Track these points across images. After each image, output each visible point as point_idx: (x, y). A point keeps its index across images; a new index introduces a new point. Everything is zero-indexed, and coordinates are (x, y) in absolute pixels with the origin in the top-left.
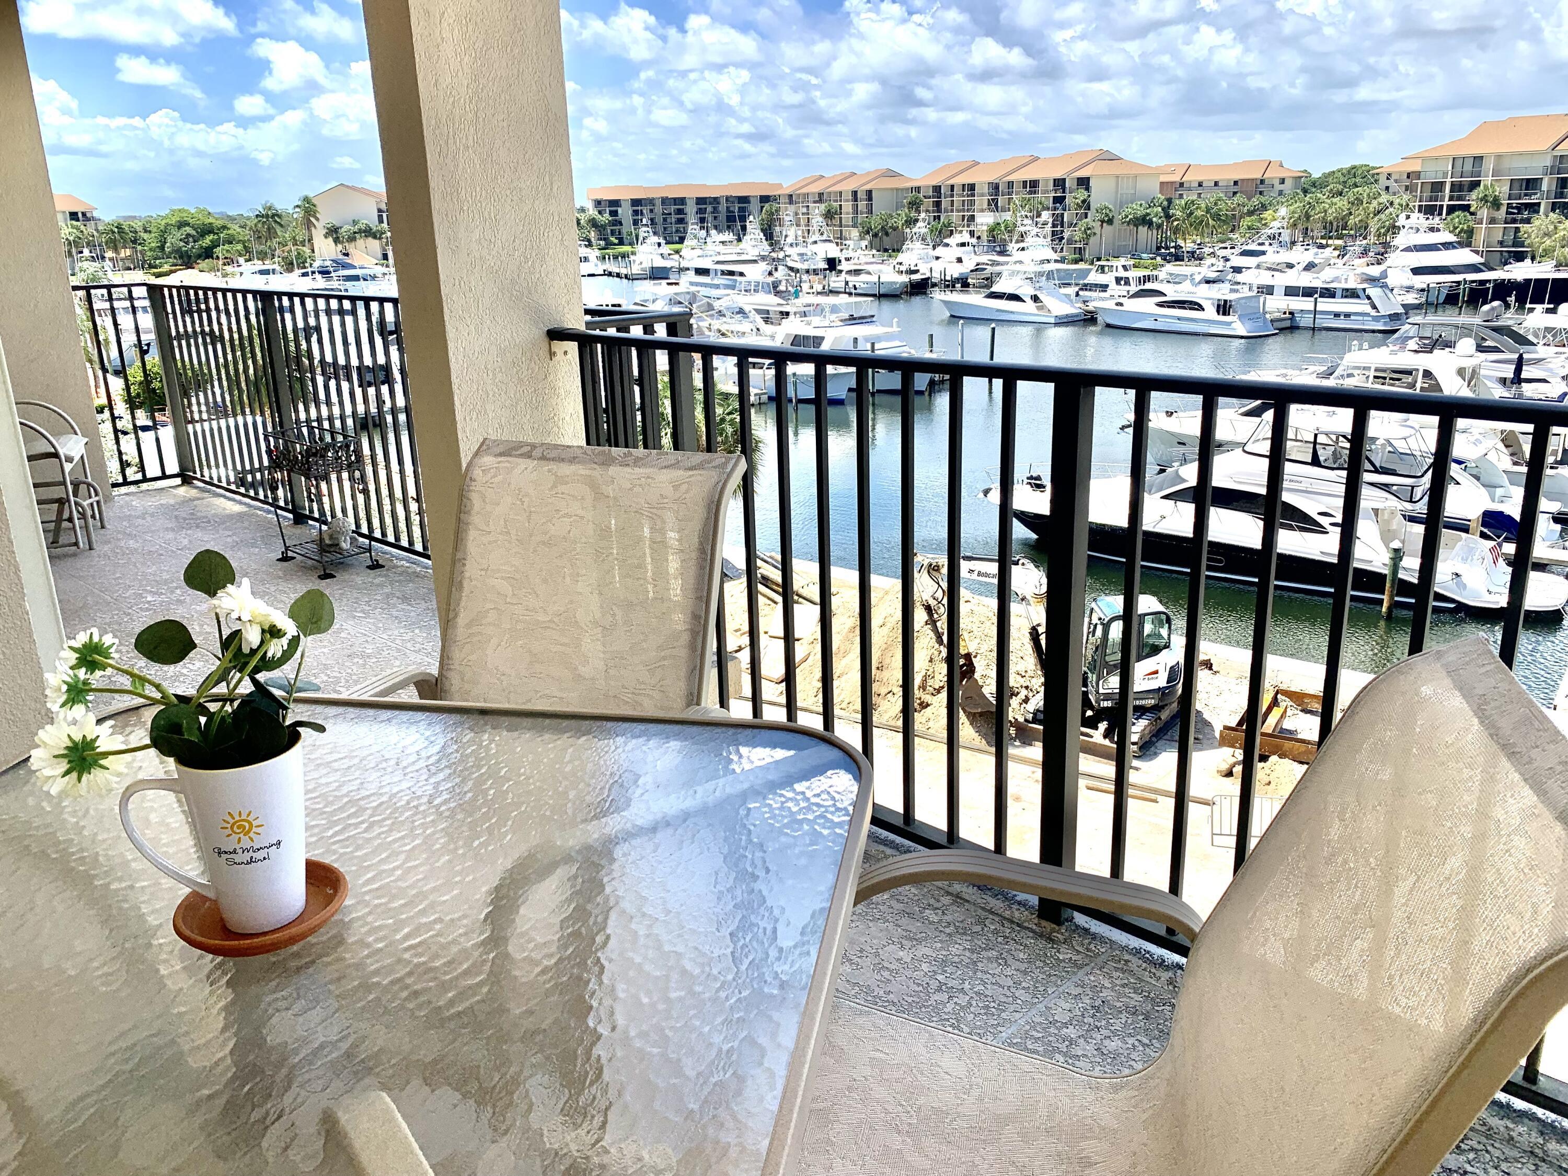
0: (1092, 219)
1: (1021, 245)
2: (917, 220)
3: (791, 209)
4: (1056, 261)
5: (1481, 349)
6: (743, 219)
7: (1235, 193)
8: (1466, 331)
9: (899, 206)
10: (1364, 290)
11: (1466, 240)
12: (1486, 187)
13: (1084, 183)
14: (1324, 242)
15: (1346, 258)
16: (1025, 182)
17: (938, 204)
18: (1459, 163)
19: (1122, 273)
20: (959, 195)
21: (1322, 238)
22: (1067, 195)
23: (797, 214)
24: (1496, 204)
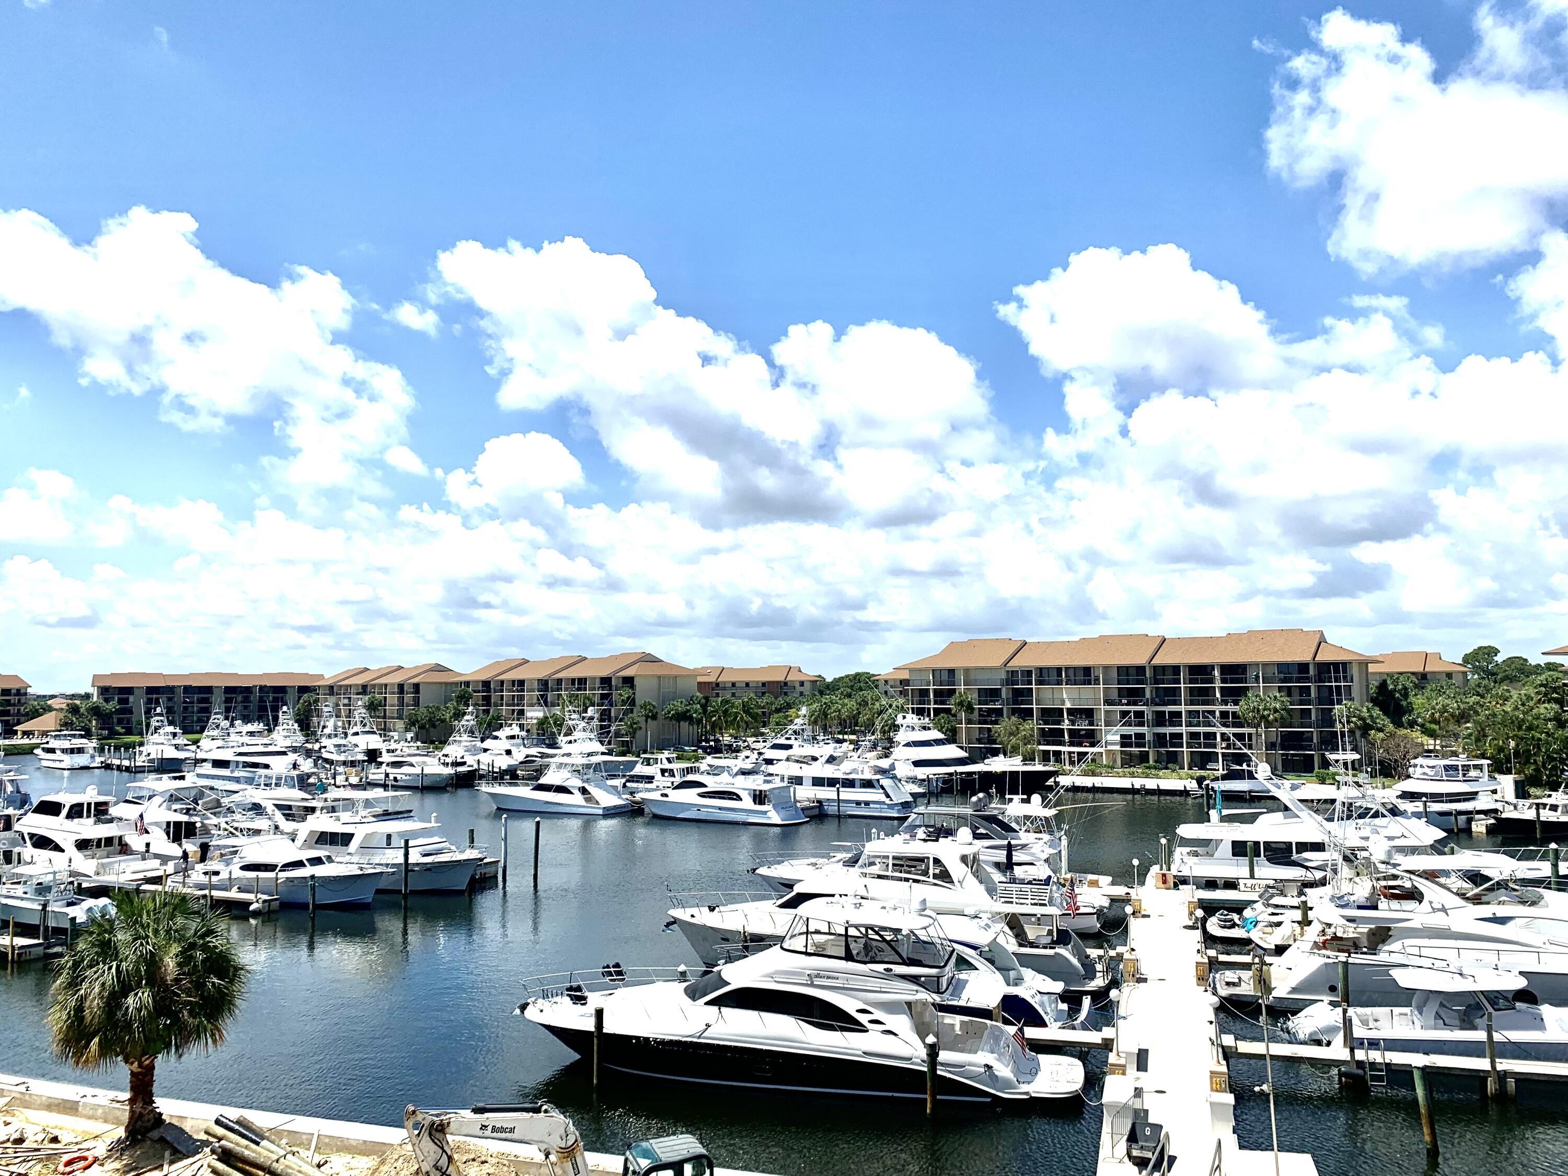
0: (638, 715)
1: (569, 738)
2: (465, 714)
3: (332, 700)
4: (603, 753)
5: (977, 836)
6: (276, 709)
7: (763, 693)
8: (962, 820)
9: (447, 699)
10: (878, 781)
11: (952, 738)
12: (961, 695)
13: (629, 681)
14: (841, 737)
15: (860, 750)
16: (573, 680)
17: (487, 700)
18: (937, 674)
19: (667, 766)
20: (509, 691)
21: (839, 733)
22: (614, 692)
23: (338, 705)
24: (970, 708)
